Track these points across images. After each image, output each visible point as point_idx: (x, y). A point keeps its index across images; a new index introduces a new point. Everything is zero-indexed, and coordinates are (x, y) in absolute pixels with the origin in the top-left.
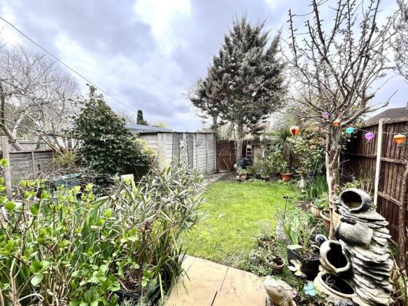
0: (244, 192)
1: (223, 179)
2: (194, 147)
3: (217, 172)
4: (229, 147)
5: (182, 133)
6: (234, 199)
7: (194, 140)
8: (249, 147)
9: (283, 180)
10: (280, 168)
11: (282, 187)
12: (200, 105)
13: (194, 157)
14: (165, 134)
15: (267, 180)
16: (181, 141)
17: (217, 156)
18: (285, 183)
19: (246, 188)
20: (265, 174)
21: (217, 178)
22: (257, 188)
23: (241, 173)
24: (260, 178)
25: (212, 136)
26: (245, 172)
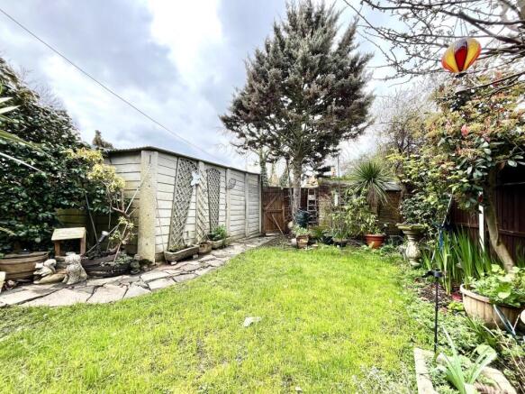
0: (305, 266)
1: (268, 244)
2: (222, 190)
3: (263, 235)
4: (281, 198)
5: (197, 161)
6: (285, 279)
7: (222, 179)
8: (310, 197)
9: (370, 246)
10: (363, 225)
11: (368, 257)
12: (235, 128)
13: (222, 207)
14: (156, 153)
15: (343, 245)
16: (194, 174)
17: (263, 211)
18: (374, 250)
19: (308, 258)
20: (340, 236)
21: (260, 244)
22: (329, 258)
23: (298, 234)
24: (332, 242)
25: (256, 180)
26: (305, 232)
